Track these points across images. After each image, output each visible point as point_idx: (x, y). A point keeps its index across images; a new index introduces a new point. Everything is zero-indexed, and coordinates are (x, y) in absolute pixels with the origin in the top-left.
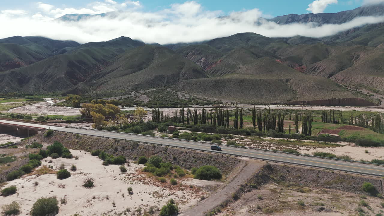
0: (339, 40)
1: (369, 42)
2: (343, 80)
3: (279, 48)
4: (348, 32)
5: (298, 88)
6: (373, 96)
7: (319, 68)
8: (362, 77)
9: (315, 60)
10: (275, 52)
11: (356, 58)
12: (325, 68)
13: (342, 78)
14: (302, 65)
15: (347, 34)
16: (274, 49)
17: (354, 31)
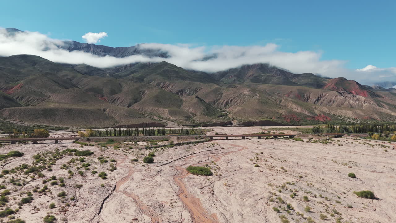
0: (120, 73)
1: (144, 78)
2: (139, 110)
3: (74, 77)
4: (126, 66)
5: (115, 116)
6: (162, 121)
7: (118, 100)
8: (151, 108)
9: (113, 92)
10: (71, 80)
11: (143, 93)
12: (123, 100)
13: (139, 108)
14: (103, 96)
15: (125, 68)
16: (69, 77)
17: (131, 67)
